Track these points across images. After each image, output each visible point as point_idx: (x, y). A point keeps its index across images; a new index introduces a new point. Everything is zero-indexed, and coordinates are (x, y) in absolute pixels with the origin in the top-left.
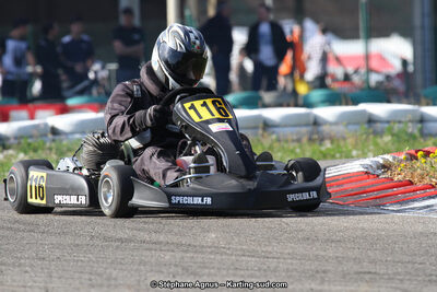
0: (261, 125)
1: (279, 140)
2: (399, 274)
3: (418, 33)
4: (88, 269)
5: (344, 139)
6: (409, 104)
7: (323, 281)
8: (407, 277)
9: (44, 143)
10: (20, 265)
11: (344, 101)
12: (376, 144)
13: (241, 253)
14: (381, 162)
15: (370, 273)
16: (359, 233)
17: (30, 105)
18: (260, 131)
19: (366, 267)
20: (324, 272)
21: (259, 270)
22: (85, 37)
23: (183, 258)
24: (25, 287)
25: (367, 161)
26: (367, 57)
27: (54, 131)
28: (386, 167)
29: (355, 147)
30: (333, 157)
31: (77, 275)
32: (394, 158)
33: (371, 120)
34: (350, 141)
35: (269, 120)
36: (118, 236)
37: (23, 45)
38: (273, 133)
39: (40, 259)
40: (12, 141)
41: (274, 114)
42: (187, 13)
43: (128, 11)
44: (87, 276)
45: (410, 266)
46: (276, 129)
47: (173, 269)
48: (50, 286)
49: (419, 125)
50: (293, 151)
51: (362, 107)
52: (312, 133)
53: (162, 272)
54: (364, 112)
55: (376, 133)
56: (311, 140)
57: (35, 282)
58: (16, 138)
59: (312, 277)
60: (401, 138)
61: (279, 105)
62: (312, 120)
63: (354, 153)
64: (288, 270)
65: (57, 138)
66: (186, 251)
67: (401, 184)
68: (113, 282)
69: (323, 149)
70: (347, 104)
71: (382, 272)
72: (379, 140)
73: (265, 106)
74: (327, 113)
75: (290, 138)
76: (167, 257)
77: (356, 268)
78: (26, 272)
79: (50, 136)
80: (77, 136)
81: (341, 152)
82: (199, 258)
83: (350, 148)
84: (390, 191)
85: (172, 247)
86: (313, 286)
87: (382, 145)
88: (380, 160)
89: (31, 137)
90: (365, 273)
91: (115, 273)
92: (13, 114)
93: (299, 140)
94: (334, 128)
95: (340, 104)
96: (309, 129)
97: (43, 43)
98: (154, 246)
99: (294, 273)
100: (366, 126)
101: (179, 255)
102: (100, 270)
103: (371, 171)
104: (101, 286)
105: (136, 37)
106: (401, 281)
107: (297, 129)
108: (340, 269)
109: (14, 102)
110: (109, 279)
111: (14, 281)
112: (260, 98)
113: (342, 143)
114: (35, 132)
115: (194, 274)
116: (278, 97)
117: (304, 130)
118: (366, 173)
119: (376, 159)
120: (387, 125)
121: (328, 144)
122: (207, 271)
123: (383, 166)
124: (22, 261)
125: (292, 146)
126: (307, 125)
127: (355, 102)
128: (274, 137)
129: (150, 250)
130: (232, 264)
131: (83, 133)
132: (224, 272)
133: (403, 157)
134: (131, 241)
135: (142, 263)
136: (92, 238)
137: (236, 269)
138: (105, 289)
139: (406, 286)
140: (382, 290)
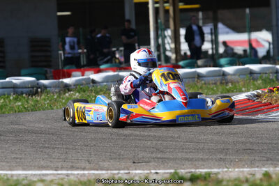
0: (196, 76)
1: (205, 84)
3: (275, 28)
4: (109, 150)
5: (238, 82)
6: (271, 64)
7: (226, 154)
8: (269, 151)
9: (89, 88)
10: (76, 149)
12: (254, 85)
13: (186, 141)
14: (256, 94)
15: (250, 149)
17: (82, 69)
18: (196, 80)
19: (249, 146)
20: (227, 149)
21: (195, 149)
22: (108, 35)
23: (156, 144)
24: (78, 160)
25: (249, 93)
27: (93, 81)
28: (258, 96)
29: (244, 86)
30: (233, 91)
31: (104, 153)
32: (262, 92)
33: (251, 72)
34: (241, 83)
35: (201, 74)
37: (75, 40)
38: (203, 80)
39: (85, 146)
40: (73, 87)
41: (203, 71)
42: (159, 21)
43: (129, 21)
44: (109, 154)
45: (270, 145)
46: (204, 78)
47: (152, 149)
49: (275, 75)
50: (212, 89)
51: (247, 66)
52: (222, 80)
53: (146, 151)
54: (248, 68)
55: (254, 79)
56: (221, 83)
57: (83, 157)
58: (74, 85)
59: (221, 152)
60: (267, 81)
61: (206, 66)
62: (222, 74)
63: (243, 89)
64: (209, 149)
65: (95, 85)
66: (158, 141)
67: (266, 104)
68: (121, 157)
69: (228, 87)
70: (239, 65)
71: (256, 149)
72: (255, 83)
73: (199, 67)
74: (229, 69)
75: (211, 82)
76: (149, 144)
77: (244, 147)
78: (79, 152)
79: (91, 84)
80: (105, 84)
81: (237, 89)
82: (165, 144)
83: (241, 86)
84: (260, 108)
85: (151, 138)
86: (222, 157)
87: (257, 85)
88: (255, 92)
89: (82, 85)
90: (247, 149)
91: (122, 152)
92: (74, 73)
93: (215, 84)
94: (233, 77)
95: (236, 65)
96: (220, 78)
97: (89, 37)
98: (142, 138)
99: (212, 150)
100: (249, 76)
101: (154, 142)
102: (115, 151)
103: (251, 98)
104: (115, 159)
105: (132, 34)
106: (266, 153)
107: (215, 78)
108: (235, 148)
109: (74, 68)
110: (119, 155)
111: (73, 157)
112: (196, 63)
113: (237, 85)
114: (84, 82)
115: (162, 152)
116: (205, 62)
117: (218, 78)
118: (248, 99)
119: (253, 92)
120: (259, 75)
121: (230, 85)
122: (168, 150)
123: (257, 96)
124: (77, 147)
125: (212, 86)
126: (219, 76)
127: (244, 64)
128: (203, 82)
129: (140, 140)
130: (181, 146)
131: (107, 82)
132: (177, 151)
133: (266, 91)
134: (131, 136)
135: (136, 147)
136: (111, 135)
137: (183, 149)
138: (118, 160)
139: (268, 156)
140: (256, 158)
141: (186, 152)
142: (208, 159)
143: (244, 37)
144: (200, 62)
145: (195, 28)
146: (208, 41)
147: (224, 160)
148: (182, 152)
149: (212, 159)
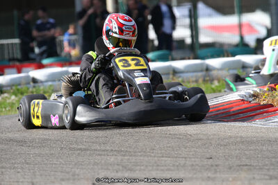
0: (171, 72)
1: (183, 81)
2: (267, 165)
3: (273, 8)
4: (60, 169)
7: (216, 172)
8: (272, 167)
9: (28, 89)
10: (14, 168)
11: (226, 55)
13: (161, 155)
14: (252, 93)
15: (246, 165)
16: (239, 139)
18: (171, 76)
19: (245, 161)
20: (216, 166)
21: (174, 165)
23: (122, 160)
24: (18, 182)
25: (242, 93)
26: (240, 26)
27: (34, 81)
30: (220, 91)
31: (53, 173)
32: (260, 90)
33: (244, 66)
35: (177, 68)
36: (79, 147)
38: (180, 77)
39: (27, 164)
41: (179, 64)
44: (59, 174)
45: (273, 160)
46: (181, 75)
47: (116, 167)
48: (34, 181)
51: (238, 57)
52: (205, 76)
53: (109, 170)
54: (239, 61)
56: (205, 81)
57: (24, 178)
58: (9, 86)
61: (183, 59)
62: (205, 68)
64: (193, 165)
65: (36, 85)
66: (124, 156)
67: (265, 107)
68: (76, 176)
69: (213, 86)
70: (228, 56)
71: (255, 164)
73: (173, 59)
74: (215, 62)
75: (191, 80)
76: (112, 160)
77: (238, 162)
78: (18, 172)
79: (32, 84)
80: (50, 83)
82: (133, 159)
84: (258, 111)
85: (115, 153)
86: (209, 175)
88: (251, 91)
89: (19, 85)
90: (243, 165)
91: (77, 171)
92: (7, 71)
93: (196, 81)
94: (220, 72)
95: (224, 56)
96: (204, 73)
98: (103, 153)
99: (197, 167)
100: (241, 70)
101: (120, 158)
102: (68, 170)
103: (245, 99)
104: (68, 179)
106: (268, 170)
108: (227, 163)
111: (11, 178)
112: (171, 55)
115: (131, 170)
117: (200, 74)
118: (242, 100)
119: (249, 91)
121: (216, 83)
122: (138, 167)
123: (254, 96)
124: (16, 166)
125: (192, 85)
126: (202, 71)
127: (234, 55)
128: (180, 79)
130: (155, 163)
132: (150, 168)
133: (266, 89)
134: (88, 150)
135: (95, 164)
136: (62, 148)
137: (158, 166)
138: (72, 181)
139: (271, 173)
140: (256, 176)
141: (162, 170)
142: (191, 179)
143: (232, 20)
144: (174, 53)
145: (164, 8)
146: (184, 26)
147: (213, 179)
148: (157, 170)
149: (196, 178)
